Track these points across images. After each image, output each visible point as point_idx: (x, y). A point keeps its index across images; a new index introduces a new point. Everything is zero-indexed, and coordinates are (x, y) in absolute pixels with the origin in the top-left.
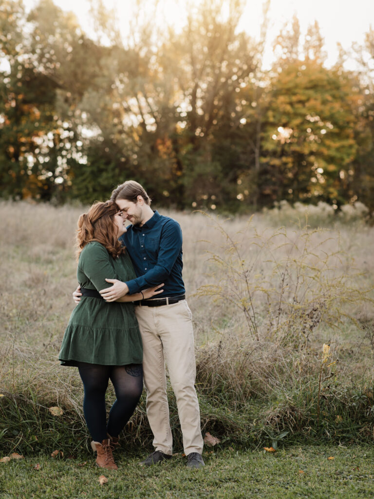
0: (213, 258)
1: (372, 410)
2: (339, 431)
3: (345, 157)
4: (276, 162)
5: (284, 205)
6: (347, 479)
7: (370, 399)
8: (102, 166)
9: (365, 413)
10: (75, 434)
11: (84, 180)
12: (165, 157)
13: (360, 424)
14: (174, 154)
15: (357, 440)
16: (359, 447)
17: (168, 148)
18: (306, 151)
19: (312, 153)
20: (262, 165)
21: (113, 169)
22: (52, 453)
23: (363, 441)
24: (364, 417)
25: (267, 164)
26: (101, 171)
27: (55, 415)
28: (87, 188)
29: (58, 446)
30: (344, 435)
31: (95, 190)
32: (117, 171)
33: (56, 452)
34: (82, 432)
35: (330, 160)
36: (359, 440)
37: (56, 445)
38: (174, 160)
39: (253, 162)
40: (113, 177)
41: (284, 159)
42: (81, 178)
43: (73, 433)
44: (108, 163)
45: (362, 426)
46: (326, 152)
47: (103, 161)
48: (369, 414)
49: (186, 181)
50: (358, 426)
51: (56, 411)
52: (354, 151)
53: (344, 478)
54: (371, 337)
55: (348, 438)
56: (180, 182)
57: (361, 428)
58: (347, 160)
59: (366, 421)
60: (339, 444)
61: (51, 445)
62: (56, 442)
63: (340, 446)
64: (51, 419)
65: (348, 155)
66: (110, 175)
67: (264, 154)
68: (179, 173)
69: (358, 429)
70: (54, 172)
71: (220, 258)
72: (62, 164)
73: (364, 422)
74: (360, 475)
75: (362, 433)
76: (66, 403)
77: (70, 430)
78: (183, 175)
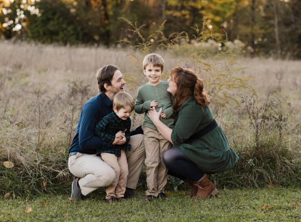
0: (131, 54)
1: (249, 163)
2: (224, 179)
3: (227, 11)
4: (177, 14)
5: (183, 41)
6: (230, 209)
7: (247, 155)
8: (50, 16)
9: (244, 165)
10: (23, 180)
11: (36, 26)
12: (96, 10)
13: (240, 173)
14: (102, 8)
15: (238, 186)
16: (239, 190)
17: (98, 3)
18: (199, 6)
19: (203, 8)
20: (167, 16)
21: (58, 18)
22: (5, 194)
23: (242, 186)
24: (242, 169)
25: (171, 15)
26: (49, 20)
27: (7, 167)
28: (39, 32)
29: (10, 190)
30: (228, 181)
31: (44, 34)
32: (61, 19)
33: (8, 194)
34: (29, 179)
35: (217, 13)
36: (239, 185)
37: (9, 189)
38: (103, 13)
39: (161, 14)
40: (58, 24)
41: (184, 12)
42: (34, 25)
43: (21, 180)
44: (54, 14)
45: (241, 175)
46: (213, 7)
47: (50, 12)
48: (247, 166)
49: (112, 28)
50: (238, 175)
51: (8, 164)
52: (233, 7)
53: (228, 208)
54: (248, 109)
55: (231, 184)
56: (107, 28)
57: (240, 177)
58: (229, 14)
59: (244, 172)
60: (224, 188)
61: (5, 189)
62: (8, 186)
63: (225, 189)
64: (5, 170)
65: (230, 9)
66: (56, 22)
67: (169, 8)
68: (106, 22)
69: (238, 177)
70: (14, 21)
71: (137, 55)
72: (20, 14)
73: (243, 172)
74: (240, 206)
75: (241, 180)
76: (16, 158)
77: (19, 178)
78: (109, 24)
